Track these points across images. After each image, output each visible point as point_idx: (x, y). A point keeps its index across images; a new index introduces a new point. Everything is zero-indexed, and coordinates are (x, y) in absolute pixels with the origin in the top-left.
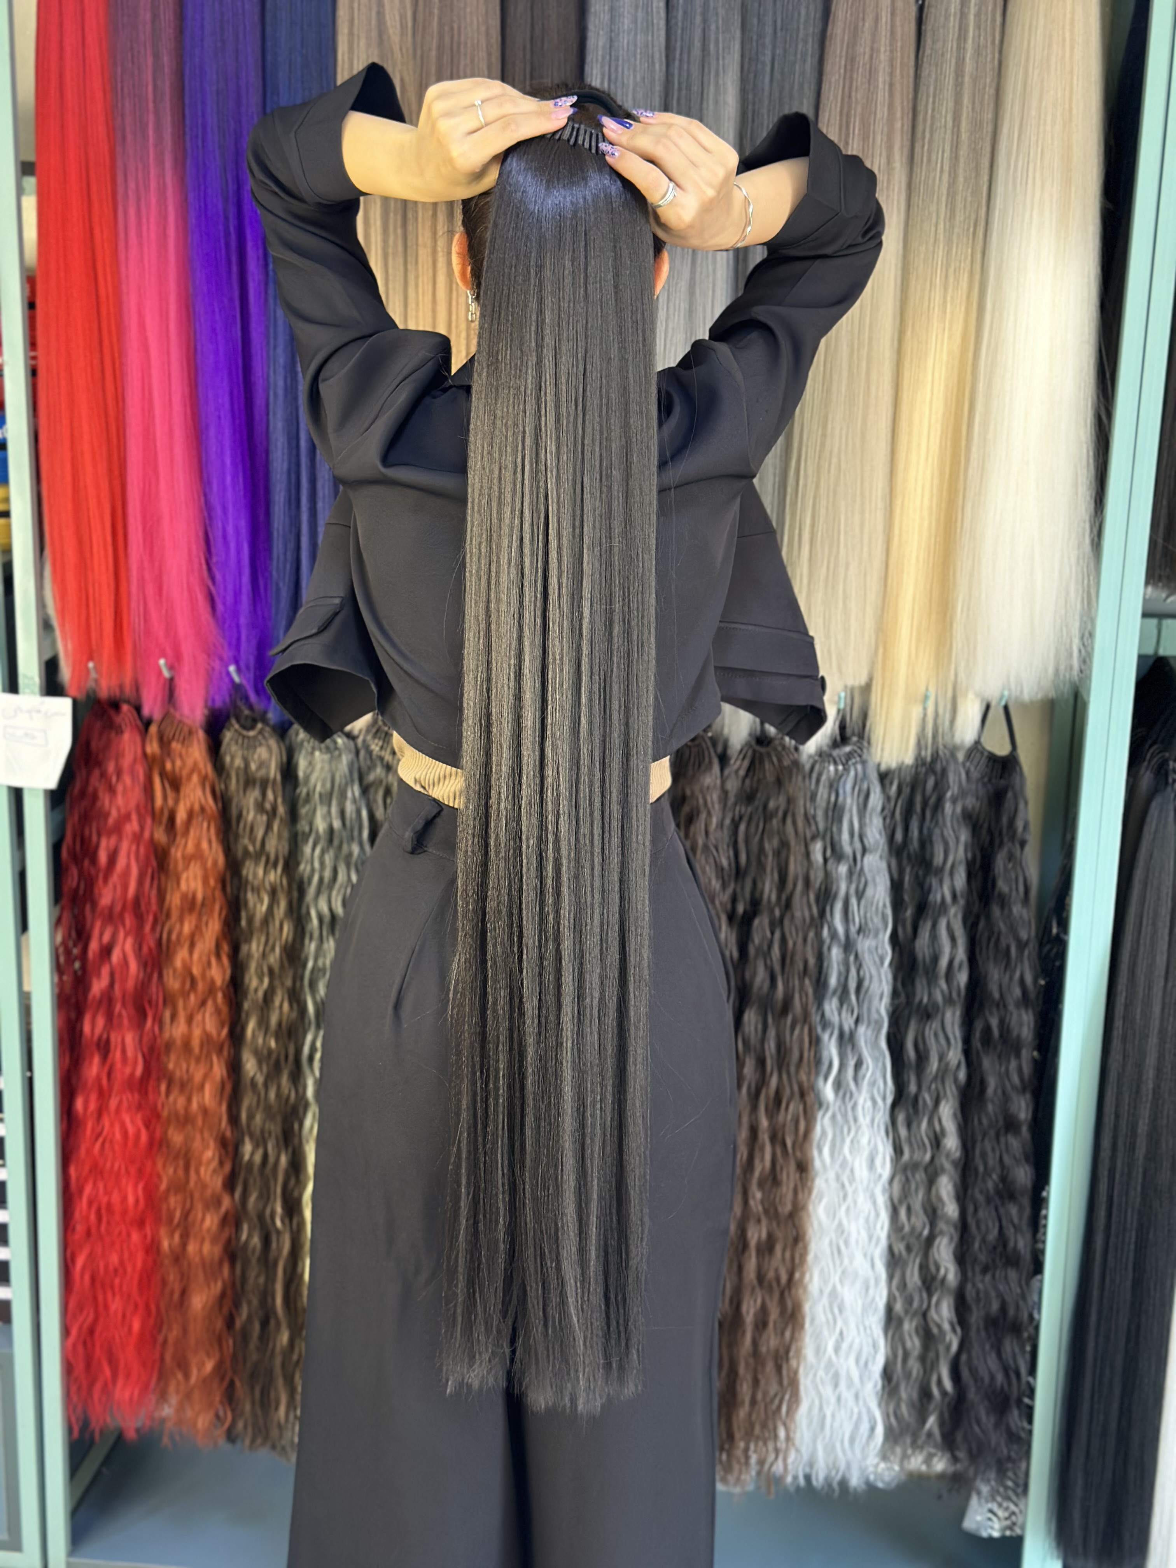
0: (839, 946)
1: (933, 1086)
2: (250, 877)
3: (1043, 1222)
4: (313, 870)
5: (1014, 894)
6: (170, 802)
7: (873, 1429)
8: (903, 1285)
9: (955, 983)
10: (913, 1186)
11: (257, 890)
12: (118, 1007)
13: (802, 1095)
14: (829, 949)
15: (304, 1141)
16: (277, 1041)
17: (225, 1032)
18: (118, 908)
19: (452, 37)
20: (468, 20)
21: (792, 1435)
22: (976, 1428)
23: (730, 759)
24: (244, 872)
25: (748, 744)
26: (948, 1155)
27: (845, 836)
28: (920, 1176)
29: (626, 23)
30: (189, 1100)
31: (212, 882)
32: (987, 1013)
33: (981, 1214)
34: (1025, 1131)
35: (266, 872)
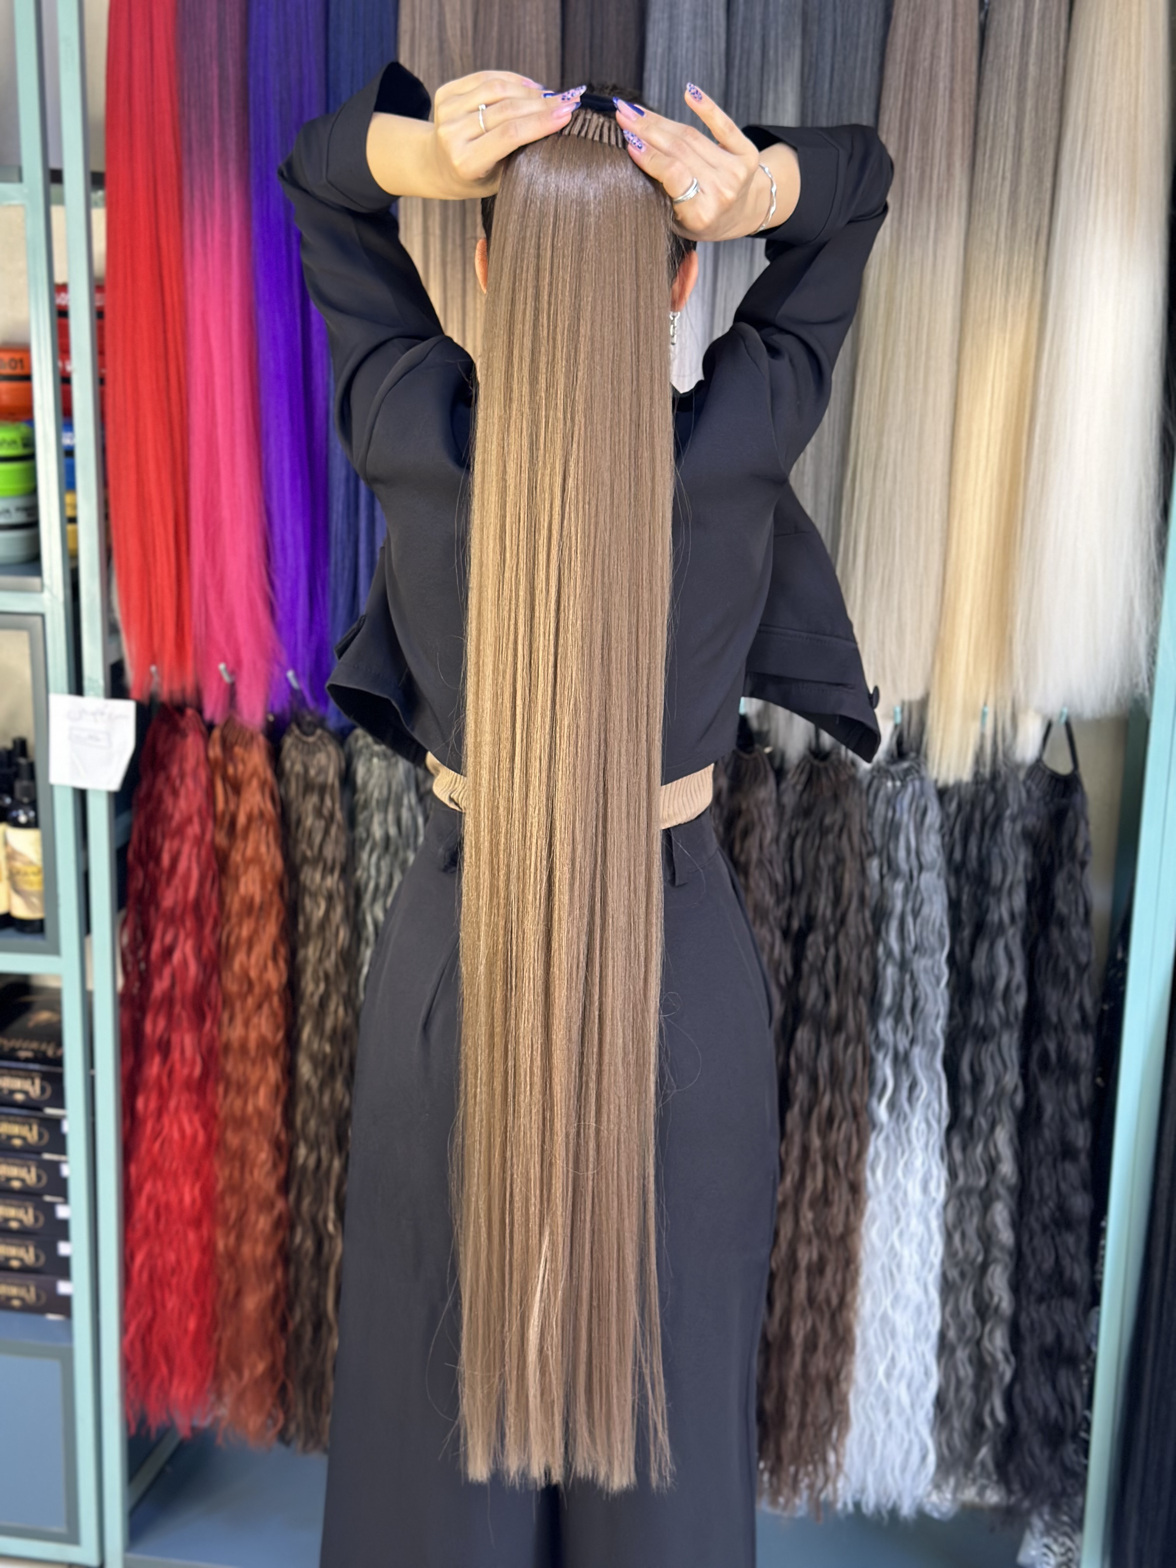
0: (895, 964)
1: (989, 1110)
2: (308, 882)
3: (1101, 1253)
4: (369, 877)
5: (1073, 916)
6: (232, 806)
7: (924, 1458)
8: (956, 1313)
9: (1013, 1005)
10: (967, 1212)
11: (314, 896)
12: (178, 1008)
13: (856, 1115)
14: (884, 967)
16: (332, 1047)
17: (280, 1035)
18: (178, 912)
19: (511, 45)
20: (528, 27)
21: (841, 1460)
22: (1029, 1461)
23: (787, 773)
24: (302, 877)
25: (804, 759)
26: (1003, 1181)
27: (902, 854)
28: (975, 1201)
29: (685, 31)
30: (245, 1103)
31: (270, 886)
32: (1044, 1036)
33: (1036, 1241)
34: (1083, 1159)
35: (323, 878)
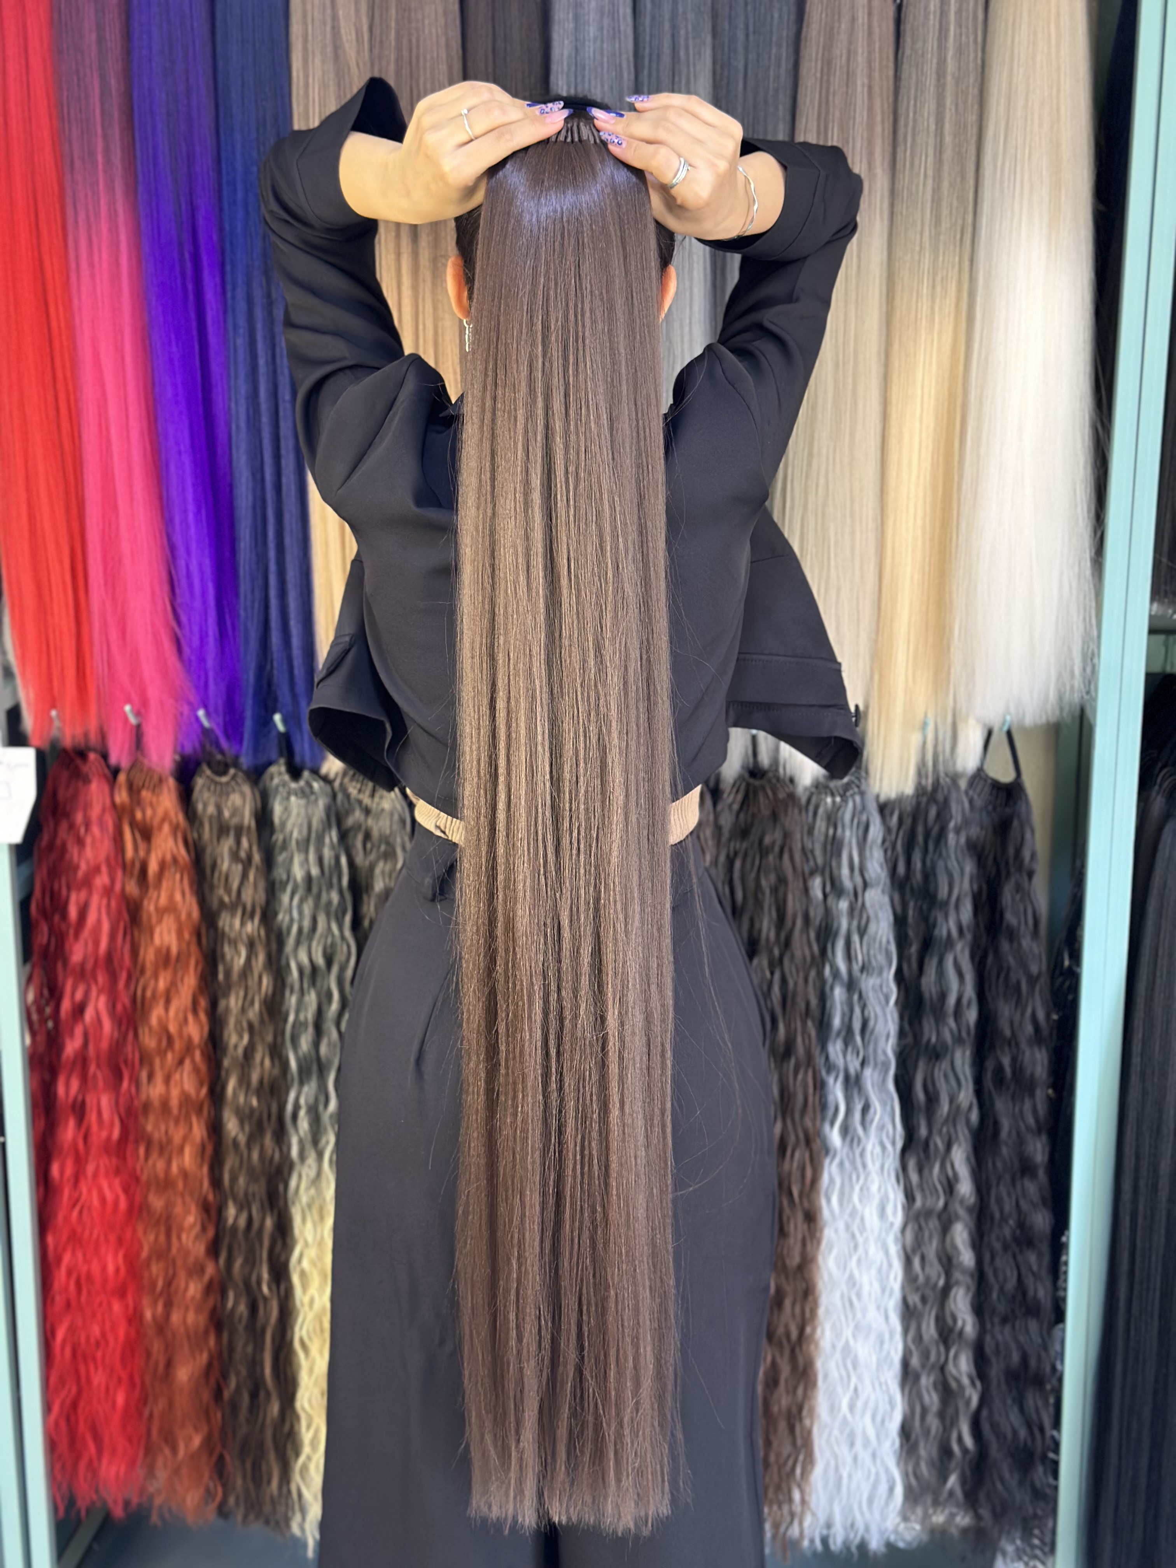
0: (842, 985)
1: (945, 1130)
2: (227, 929)
3: (1063, 1268)
4: (292, 920)
5: (1023, 927)
6: (142, 853)
7: (891, 1490)
8: (919, 1338)
9: (964, 1021)
10: (927, 1234)
11: (234, 943)
12: (92, 1068)
13: (808, 1142)
14: (832, 989)
15: (290, 1203)
16: (259, 1099)
17: (204, 1091)
18: (89, 966)
19: (411, 50)
20: (427, 31)
21: (807, 1498)
22: (999, 1486)
23: (723, 792)
24: (221, 924)
25: (740, 778)
26: (962, 1202)
27: (845, 871)
28: (934, 1224)
29: (592, 31)
30: (169, 1163)
31: (187, 936)
32: (999, 1052)
33: (998, 1262)
34: (1042, 1174)
35: (243, 924)
